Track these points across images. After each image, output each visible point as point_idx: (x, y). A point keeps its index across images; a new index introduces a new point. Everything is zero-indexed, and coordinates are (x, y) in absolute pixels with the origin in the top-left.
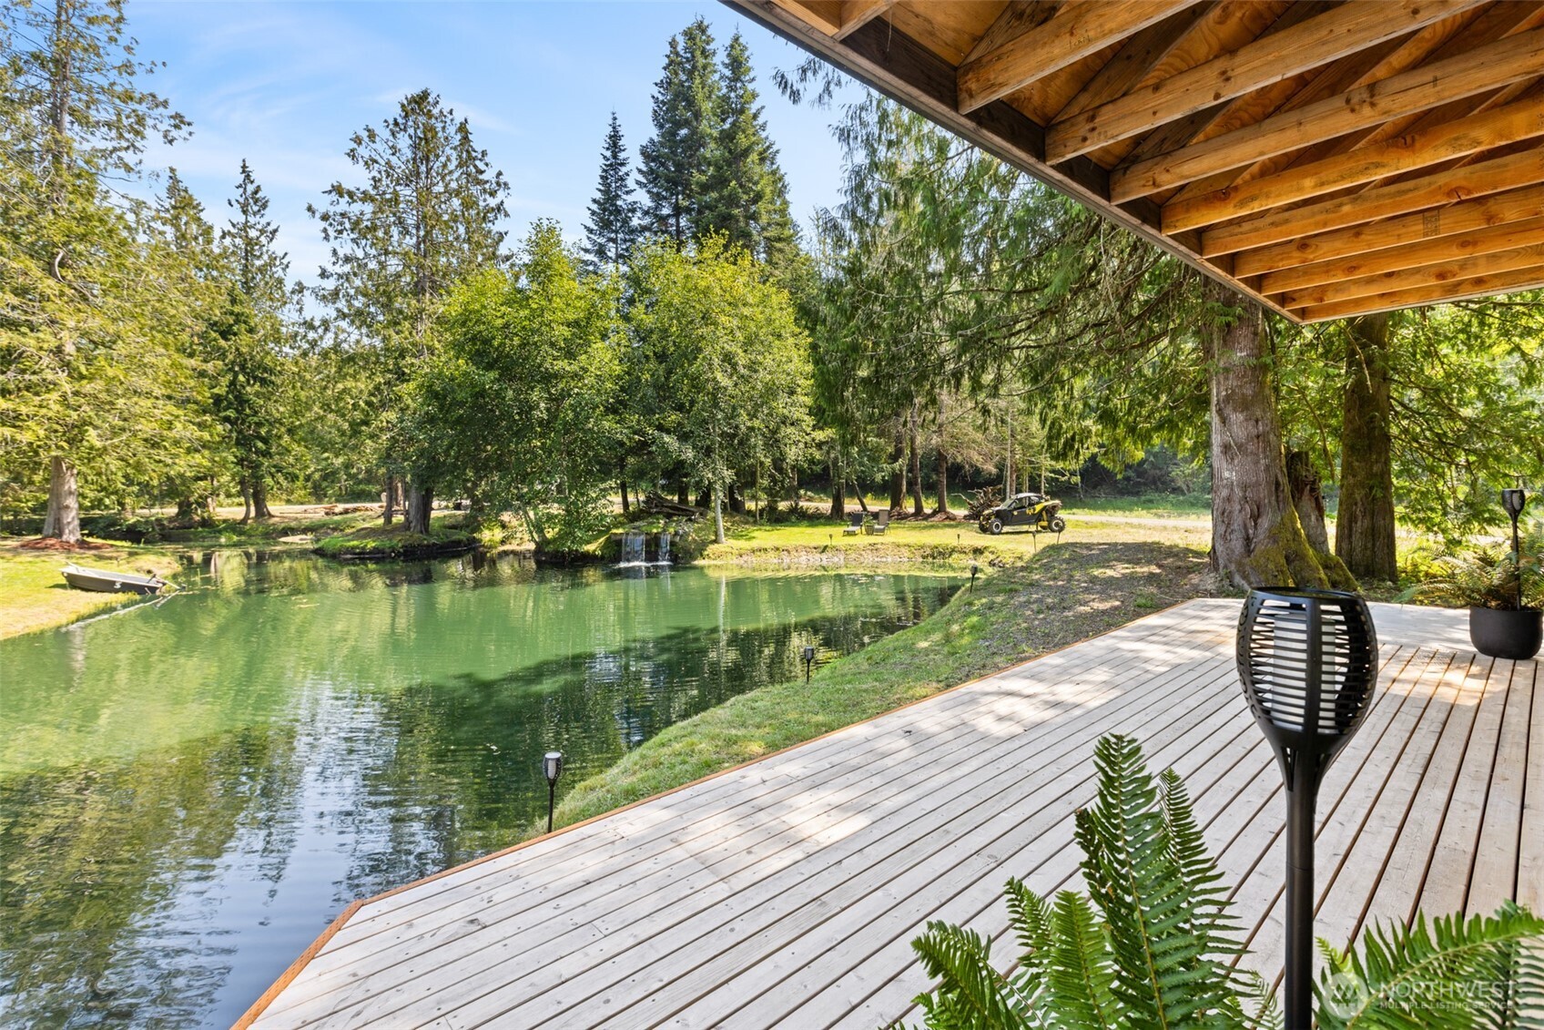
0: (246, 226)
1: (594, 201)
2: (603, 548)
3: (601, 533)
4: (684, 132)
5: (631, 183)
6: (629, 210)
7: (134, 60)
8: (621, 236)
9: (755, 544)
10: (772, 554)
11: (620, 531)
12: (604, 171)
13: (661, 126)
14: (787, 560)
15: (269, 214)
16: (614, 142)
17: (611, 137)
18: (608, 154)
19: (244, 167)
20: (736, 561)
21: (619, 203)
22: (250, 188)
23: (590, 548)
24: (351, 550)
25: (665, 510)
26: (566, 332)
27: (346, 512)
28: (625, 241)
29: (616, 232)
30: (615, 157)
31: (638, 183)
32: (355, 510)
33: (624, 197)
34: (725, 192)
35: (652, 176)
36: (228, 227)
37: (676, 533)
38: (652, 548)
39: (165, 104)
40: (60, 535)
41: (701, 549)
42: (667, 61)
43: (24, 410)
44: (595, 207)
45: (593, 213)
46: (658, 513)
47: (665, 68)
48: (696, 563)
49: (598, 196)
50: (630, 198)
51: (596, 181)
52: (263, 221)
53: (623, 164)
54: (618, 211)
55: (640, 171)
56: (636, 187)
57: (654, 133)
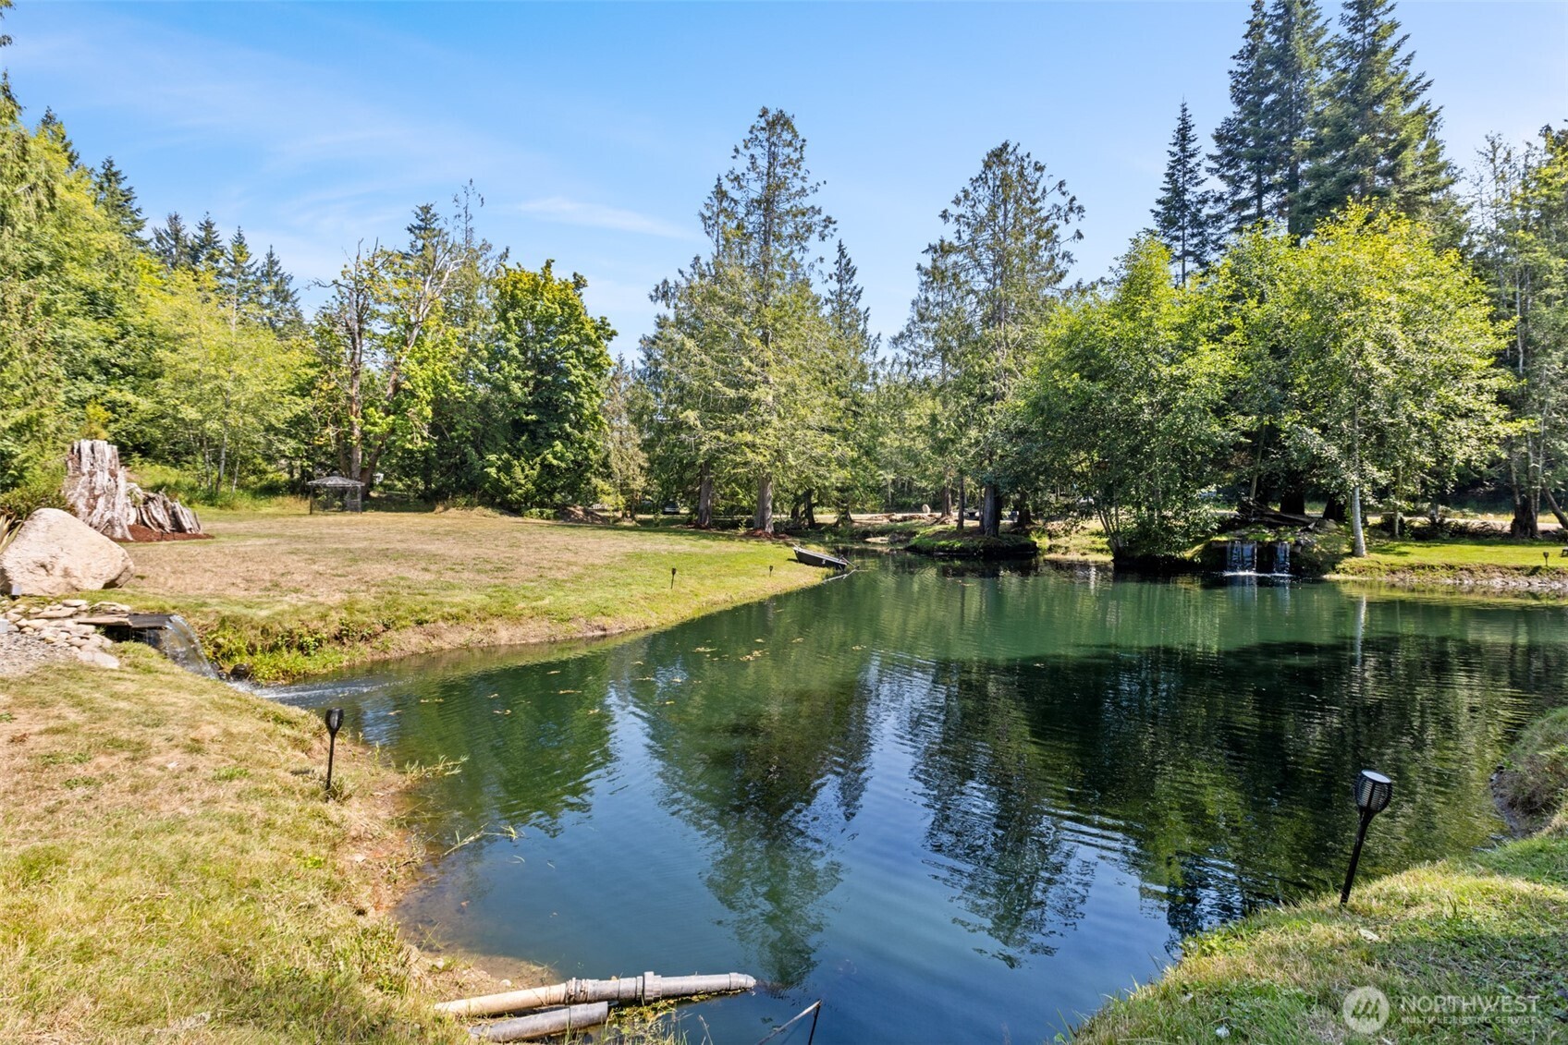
0: (842, 292)
1: (1159, 202)
2: (1202, 554)
3: (1197, 541)
4: (1269, 99)
5: (1202, 174)
6: (1199, 202)
7: (806, 186)
8: (1189, 231)
9: (1412, 559)
10: (1443, 573)
11: (1224, 538)
12: (1172, 167)
13: (1240, 102)
14: (1468, 582)
15: (856, 280)
16: (1184, 135)
17: (1180, 130)
18: (1176, 149)
19: (840, 246)
20: (1385, 578)
21: (1187, 197)
22: (844, 262)
23: (1188, 554)
24: (942, 548)
25: (1267, 519)
26: (1173, 336)
27: (905, 519)
28: (1193, 236)
29: (1182, 228)
30: (1183, 150)
31: (1208, 170)
32: (912, 518)
33: (1194, 189)
34: (1352, 151)
35: (1228, 159)
36: (828, 296)
37: (1298, 543)
38: (1266, 557)
39: (819, 212)
40: (764, 528)
41: (1332, 562)
42: (1248, 27)
43: (758, 441)
44: (1159, 208)
45: (1157, 214)
46: (1259, 522)
47: (1246, 37)
48: (1326, 577)
49: (1163, 195)
50: (1200, 190)
51: (1161, 180)
52: (852, 286)
53: (1192, 156)
54: (1185, 206)
55: (1211, 157)
56: (1207, 175)
57: (1230, 110)
